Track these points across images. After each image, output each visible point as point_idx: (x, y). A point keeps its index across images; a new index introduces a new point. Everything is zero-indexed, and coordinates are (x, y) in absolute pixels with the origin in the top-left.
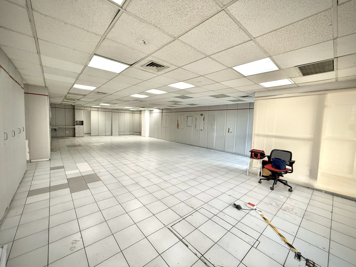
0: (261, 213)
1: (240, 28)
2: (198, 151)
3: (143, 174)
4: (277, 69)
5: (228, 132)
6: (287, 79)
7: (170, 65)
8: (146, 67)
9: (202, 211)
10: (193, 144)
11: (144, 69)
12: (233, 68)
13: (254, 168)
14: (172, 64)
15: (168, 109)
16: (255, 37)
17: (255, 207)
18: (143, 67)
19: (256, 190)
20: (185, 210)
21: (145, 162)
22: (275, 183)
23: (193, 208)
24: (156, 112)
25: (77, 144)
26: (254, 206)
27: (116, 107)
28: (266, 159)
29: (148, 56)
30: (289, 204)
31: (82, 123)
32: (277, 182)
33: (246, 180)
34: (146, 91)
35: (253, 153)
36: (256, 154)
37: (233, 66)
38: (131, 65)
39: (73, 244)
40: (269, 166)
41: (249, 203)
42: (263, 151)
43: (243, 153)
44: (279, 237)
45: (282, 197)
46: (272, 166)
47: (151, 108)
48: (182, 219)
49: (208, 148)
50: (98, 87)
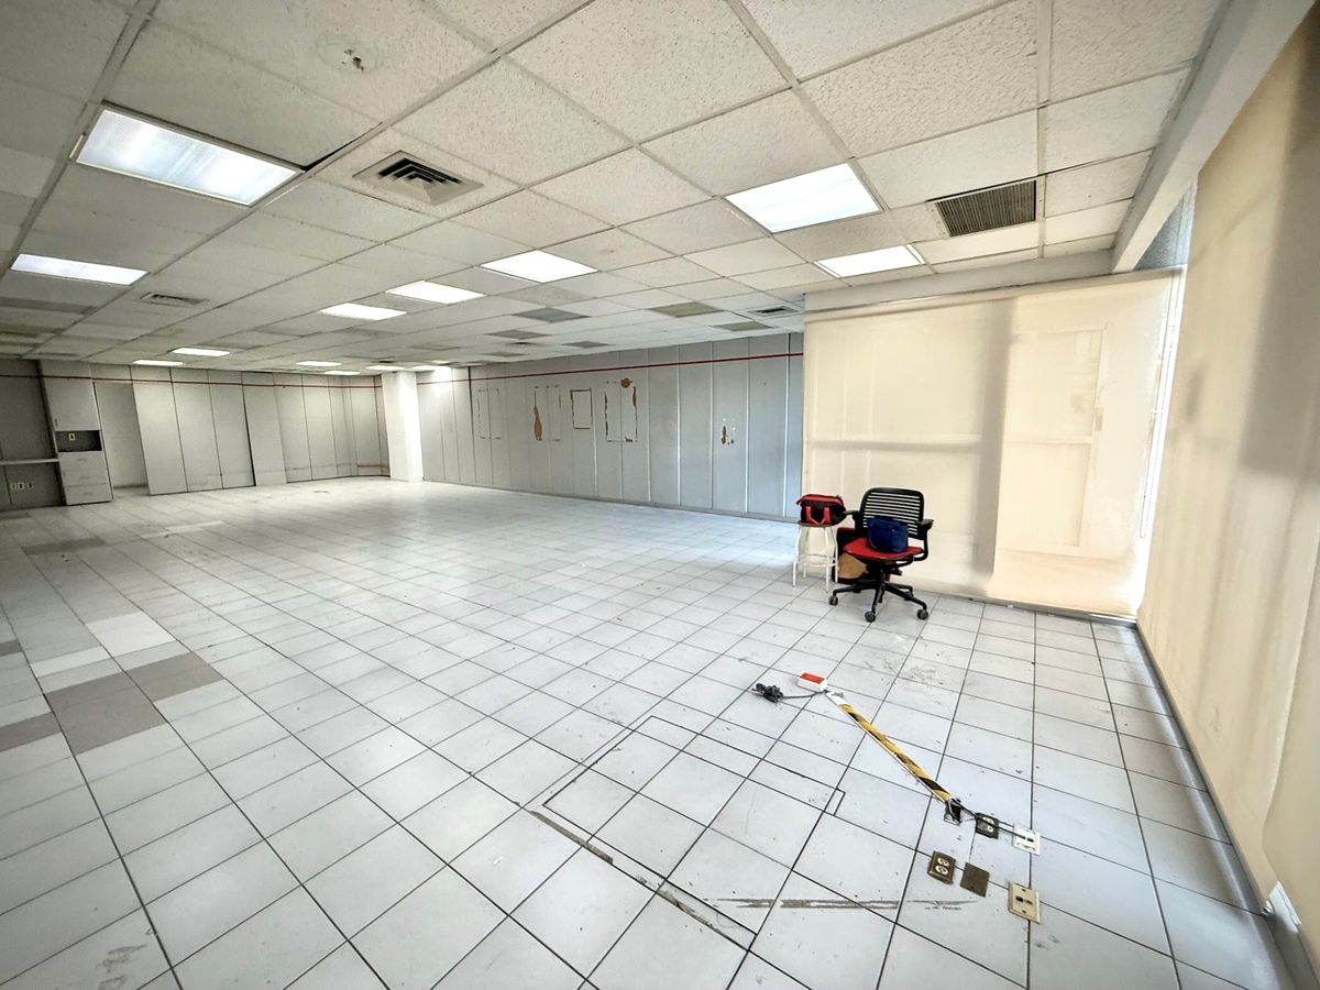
0: (842, 702)
1: (750, 33)
2: (620, 519)
3: (410, 627)
4: (874, 208)
5: (724, 441)
6: (905, 245)
7: (486, 175)
8: (375, 179)
9: (653, 728)
10: (603, 495)
11: (370, 190)
12: (727, 198)
13: (813, 559)
14: (490, 173)
15: (490, 365)
16: (801, 77)
17: (823, 686)
18: (363, 179)
19: (823, 628)
20: (589, 736)
21: (420, 581)
22: (878, 599)
23: (618, 724)
24: (446, 382)
25: (79, 534)
26: (819, 680)
27: (262, 362)
28: (849, 523)
29: (380, 128)
30: (922, 656)
31: (93, 441)
32: (883, 593)
33: (791, 599)
34: (393, 291)
35: (808, 508)
36: (817, 511)
37: (729, 191)
38: (307, 168)
39: (114, 966)
40: (858, 546)
41: (805, 676)
42: (838, 498)
43: (775, 512)
44: (899, 767)
45: (899, 639)
46: (868, 545)
47: (421, 361)
48: (582, 769)
49: (656, 505)
50: (155, 268)
